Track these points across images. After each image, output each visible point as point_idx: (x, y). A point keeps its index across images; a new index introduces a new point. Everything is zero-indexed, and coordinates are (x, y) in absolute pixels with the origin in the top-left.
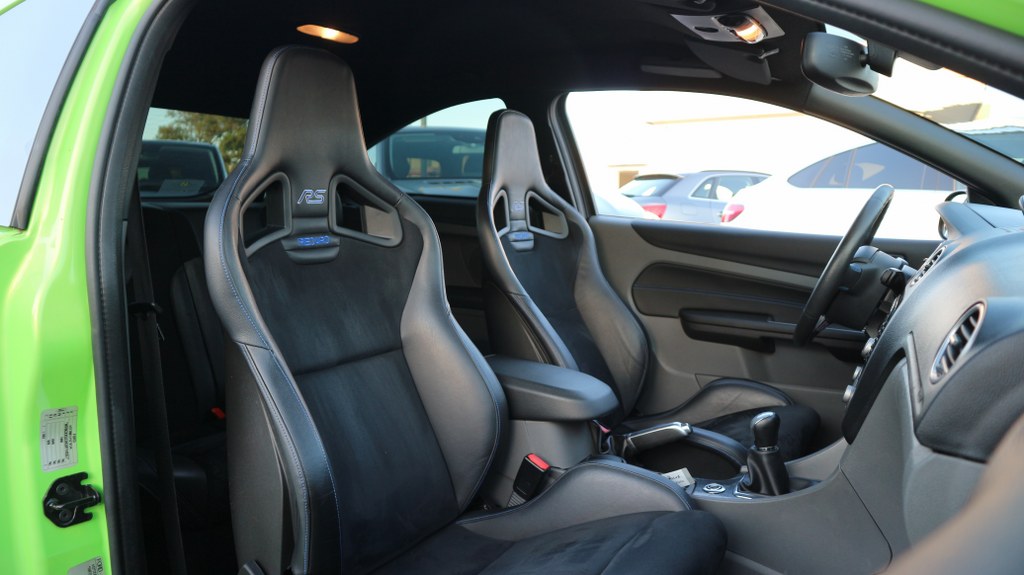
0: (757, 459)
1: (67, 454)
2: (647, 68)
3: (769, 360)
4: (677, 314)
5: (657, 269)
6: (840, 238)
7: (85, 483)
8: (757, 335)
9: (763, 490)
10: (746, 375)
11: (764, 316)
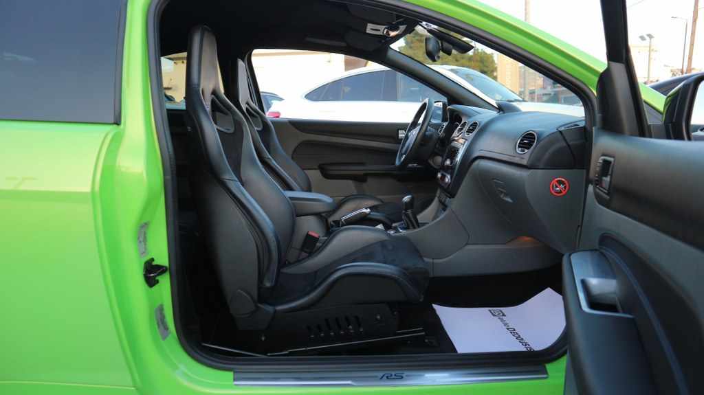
0: (407, 216)
1: (145, 248)
2: (308, 39)
3: (365, 185)
4: (317, 168)
5: (305, 144)
6: (408, 124)
7: (154, 263)
8: (363, 173)
9: (411, 227)
10: (356, 193)
11: (362, 164)
